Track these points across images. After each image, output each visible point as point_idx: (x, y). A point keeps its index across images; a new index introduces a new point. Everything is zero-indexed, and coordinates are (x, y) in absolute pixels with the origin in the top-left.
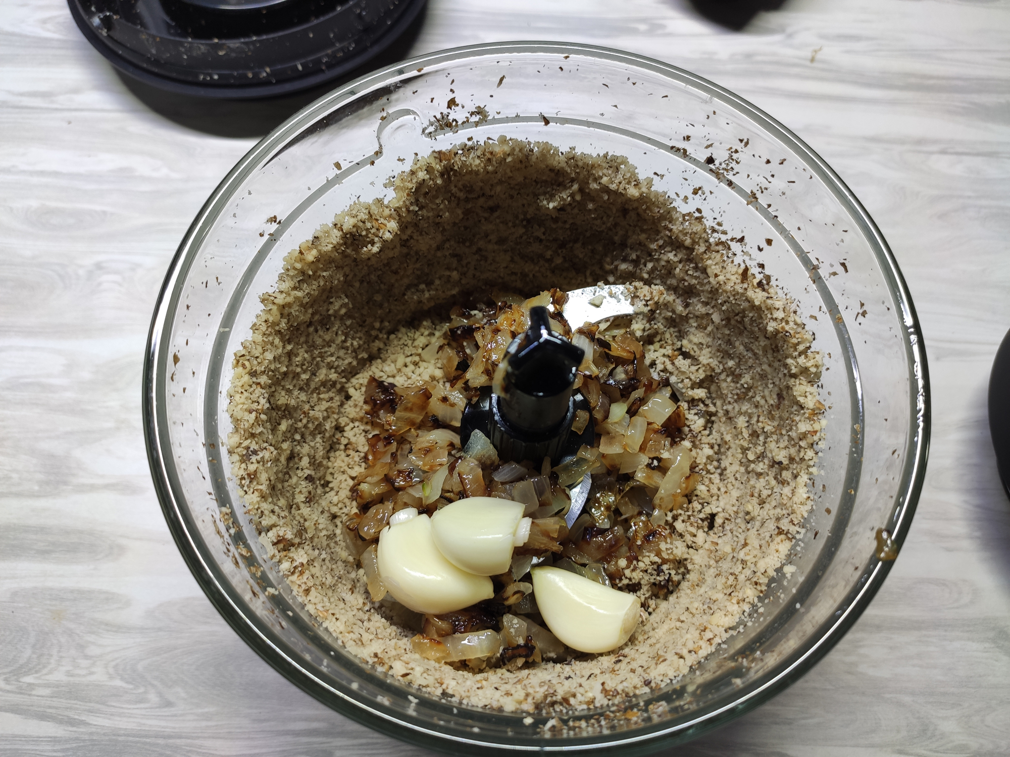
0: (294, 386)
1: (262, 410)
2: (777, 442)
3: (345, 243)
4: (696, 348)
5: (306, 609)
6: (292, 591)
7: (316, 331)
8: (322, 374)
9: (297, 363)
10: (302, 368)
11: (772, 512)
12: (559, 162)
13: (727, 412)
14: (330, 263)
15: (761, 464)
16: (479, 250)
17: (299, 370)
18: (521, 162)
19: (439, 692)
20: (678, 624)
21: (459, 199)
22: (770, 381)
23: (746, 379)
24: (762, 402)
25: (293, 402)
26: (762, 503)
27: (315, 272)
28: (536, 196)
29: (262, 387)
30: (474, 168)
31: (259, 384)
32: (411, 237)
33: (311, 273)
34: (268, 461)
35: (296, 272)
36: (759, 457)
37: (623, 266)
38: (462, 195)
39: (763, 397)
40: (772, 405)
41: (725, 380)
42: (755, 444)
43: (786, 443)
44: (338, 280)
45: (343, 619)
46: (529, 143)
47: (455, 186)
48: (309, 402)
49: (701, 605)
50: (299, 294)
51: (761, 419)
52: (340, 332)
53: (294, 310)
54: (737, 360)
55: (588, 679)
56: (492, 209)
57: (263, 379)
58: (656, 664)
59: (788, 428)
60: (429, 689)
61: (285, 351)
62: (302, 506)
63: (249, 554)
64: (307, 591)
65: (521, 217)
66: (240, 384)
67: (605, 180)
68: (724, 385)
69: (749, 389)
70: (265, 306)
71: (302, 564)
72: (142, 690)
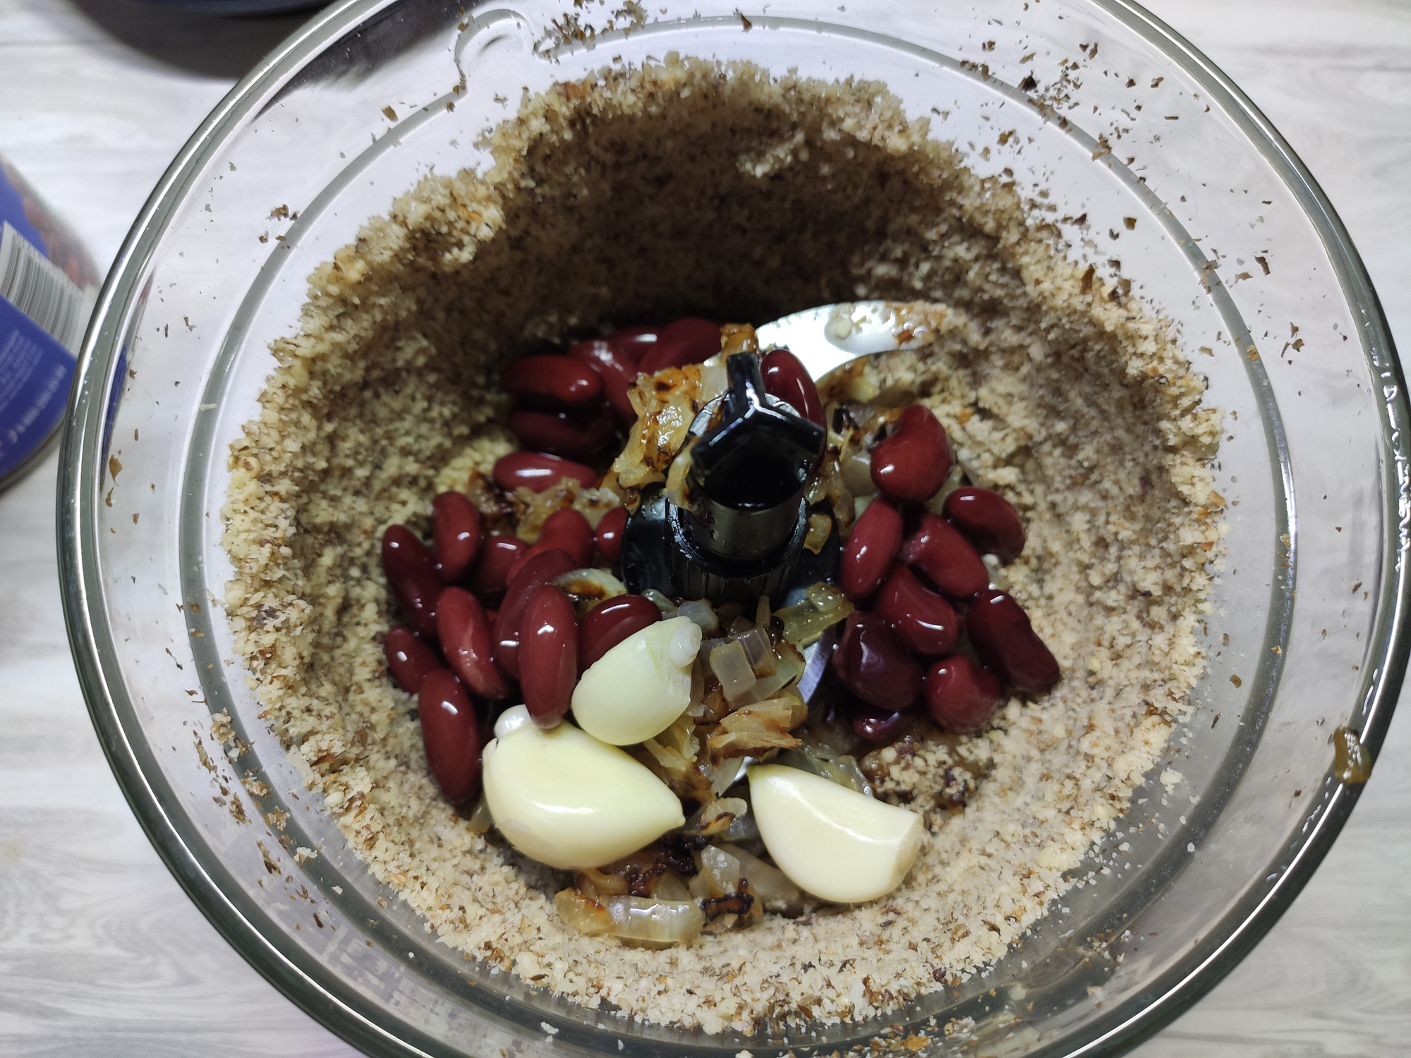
0: (345, 490)
1: (284, 539)
2: (1142, 557)
3: (414, 248)
4: (1001, 401)
5: (370, 872)
6: (345, 841)
7: (377, 396)
8: (393, 466)
9: (348, 452)
10: (356, 459)
11: (1134, 674)
12: (771, 94)
13: (1053, 506)
14: (391, 282)
15: (1113, 594)
16: (643, 250)
17: (350, 462)
18: (706, 97)
19: (595, 1003)
20: (984, 860)
21: (604, 166)
22: (1128, 457)
23: (1087, 453)
24: (1114, 490)
25: (341, 517)
26: (1117, 657)
27: (364, 300)
28: (733, 155)
29: (283, 500)
30: (627, 111)
31: (276, 494)
32: (527, 233)
33: (357, 301)
34: (296, 626)
35: (331, 301)
36: (1108, 581)
37: (882, 270)
38: (608, 158)
39: (1117, 482)
40: (1131, 496)
41: (1050, 454)
42: (1103, 559)
43: (1157, 561)
44: (409, 310)
45: (433, 882)
46: (719, 63)
47: (597, 143)
48: (372, 513)
49: (1020, 829)
50: (339, 337)
51: (1113, 518)
52: (419, 396)
53: (334, 365)
54: (1071, 422)
55: (841, 970)
56: (661, 181)
57: (284, 486)
58: (953, 940)
59: (1160, 536)
60: (578, 999)
61: (323, 434)
62: (366, 686)
63: (265, 791)
64: (371, 842)
65: (710, 192)
66: (242, 497)
67: (848, 124)
68: (1048, 461)
69: (1091, 469)
70: (281, 360)
71: (362, 796)
72: (148, 960)
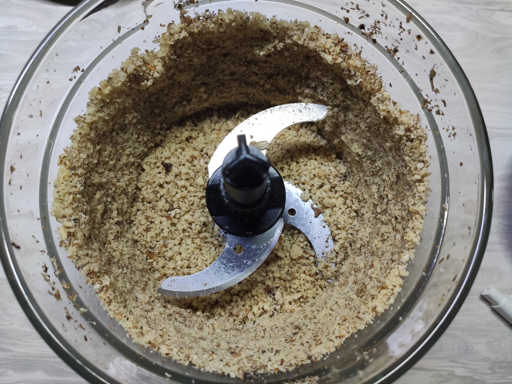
0: (105, 169)
1: (79, 191)
2: (395, 205)
3: (130, 81)
4: (349, 142)
5: (108, 314)
6: (100, 302)
7: (118, 134)
8: (124, 160)
9: (106, 155)
10: (109, 158)
11: (389, 248)
12: (266, 25)
13: (366, 181)
14: (122, 93)
15: (384, 217)
16: (218, 80)
17: (107, 159)
18: (241, 25)
19: (187, 363)
20: (331, 312)
21: (203, 49)
22: (393, 167)
23: (378, 163)
24: (387, 179)
25: (104, 180)
26: (383, 241)
27: (111, 100)
28: (252, 47)
29: (79, 176)
30: (211, 30)
31: (77, 174)
32: (174, 74)
33: (108, 101)
34: (82, 224)
35: (98, 101)
36: (383, 212)
37: (307, 91)
38: (204, 47)
39: (388, 176)
40: (393, 182)
41: (366, 162)
42: (382, 203)
43: (400, 207)
44: (129, 103)
45: (131, 317)
46: (246, 13)
47: (200, 42)
48: (116, 177)
49: (344, 301)
50: (101, 115)
51: (386, 189)
52: (134, 133)
53: (100, 125)
54: (374, 152)
55: (275, 355)
56: (225, 55)
57: (80, 171)
58: (316, 345)
59: (402, 198)
60: (181, 362)
61: (96, 150)
62: (112, 241)
63: (69, 287)
64: (110, 302)
65: (244, 60)
66: (62, 176)
67: (295, 38)
68: (365, 165)
69: (380, 170)
70: (79, 124)
71: (106, 286)
